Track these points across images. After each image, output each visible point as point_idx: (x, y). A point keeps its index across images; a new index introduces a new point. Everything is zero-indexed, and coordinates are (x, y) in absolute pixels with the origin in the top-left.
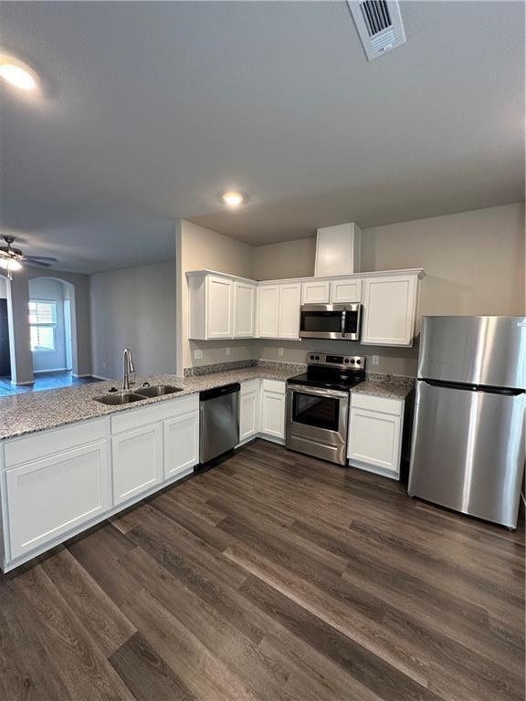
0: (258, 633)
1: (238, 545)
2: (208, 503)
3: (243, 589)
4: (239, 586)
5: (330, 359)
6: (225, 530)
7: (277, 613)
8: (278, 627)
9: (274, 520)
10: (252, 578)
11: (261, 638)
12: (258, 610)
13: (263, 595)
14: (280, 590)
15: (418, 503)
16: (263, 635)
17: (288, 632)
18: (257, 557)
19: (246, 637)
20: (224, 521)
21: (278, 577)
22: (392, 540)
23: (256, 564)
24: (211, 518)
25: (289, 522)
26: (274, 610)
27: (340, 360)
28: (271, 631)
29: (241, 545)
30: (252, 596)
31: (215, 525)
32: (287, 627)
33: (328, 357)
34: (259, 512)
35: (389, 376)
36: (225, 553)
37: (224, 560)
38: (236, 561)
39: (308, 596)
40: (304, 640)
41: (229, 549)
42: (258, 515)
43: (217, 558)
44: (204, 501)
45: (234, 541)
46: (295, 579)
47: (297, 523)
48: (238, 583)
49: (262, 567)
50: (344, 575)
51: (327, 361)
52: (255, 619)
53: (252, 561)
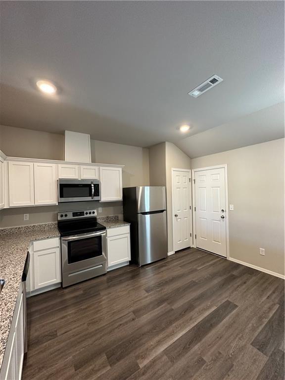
0: (200, 360)
1: (137, 353)
2: (77, 367)
3: (173, 360)
4: (170, 363)
5: (74, 214)
6: (118, 360)
7: (189, 345)
8: (196, 348)
9: (126, 323)
10: (166, 352)
11: (202, 359)
12: (187, 355)
13: (178, 349)
14: (176, 339)
15: (145, 267)
16: (201, 358)
17: (199, 344)
18: (152, 343)
19: (202, 368)
20: (108, 358)
21: (168, 336)
22: (160, 284)
23: (156, 346)
24: (99, 370)
25: (132, 316)
26: (188, 346)
27: (82, 214)
28: (199, 352)
29: (139, 351)
30: (178, 356)
31: (109, 368)
32: (197, 343)
33: (73, 213)
34: (114, 329)
35: (107, 217)
36: (141, 366)
37: (147, 368)
38: (151, 359)
39: (181, 327)
40: (203, 338)
41: (138, 361)
42: (116, 331)
43: (143, 374)
44: (72, 371)
45: (132, 355)
46: (171, 329)
47: (134, 312)
48: (168, 362)
49: (159, 343)
50: (173, 308)
51: (73, 216)
52: (193, 359)
53: (154, 348)
